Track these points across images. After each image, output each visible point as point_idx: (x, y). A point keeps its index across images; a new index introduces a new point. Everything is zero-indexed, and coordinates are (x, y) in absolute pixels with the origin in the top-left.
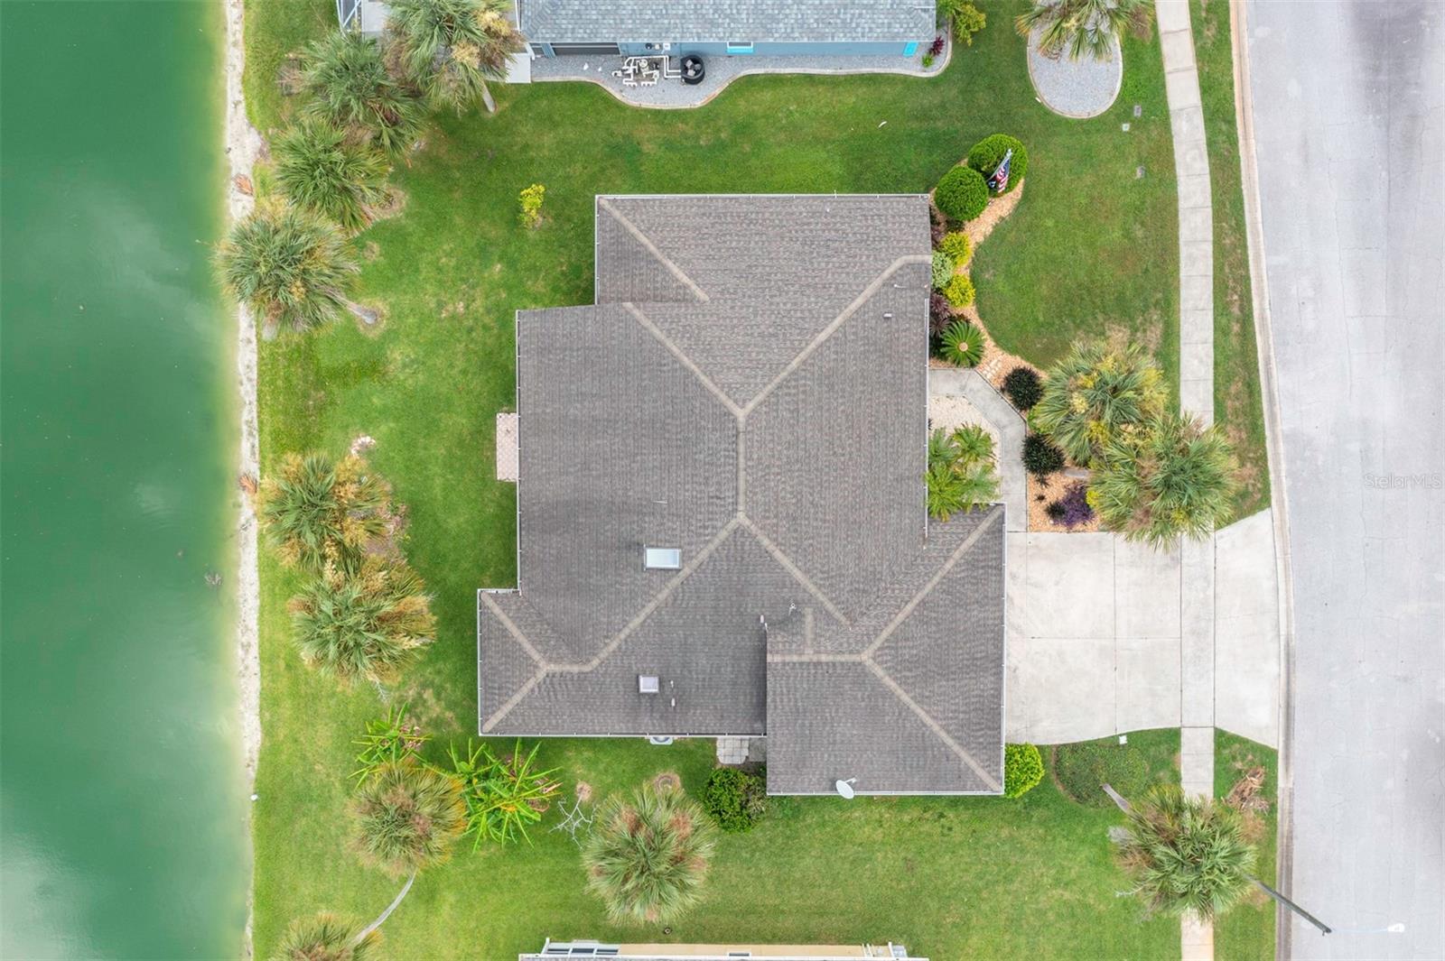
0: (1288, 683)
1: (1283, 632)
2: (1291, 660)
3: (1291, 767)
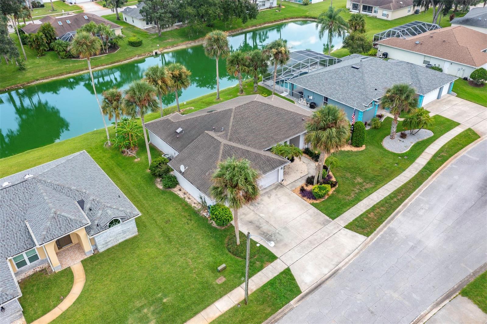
0: (327, 279)
1: (340, 266)
2: (335, 275)
3: (301, 301)
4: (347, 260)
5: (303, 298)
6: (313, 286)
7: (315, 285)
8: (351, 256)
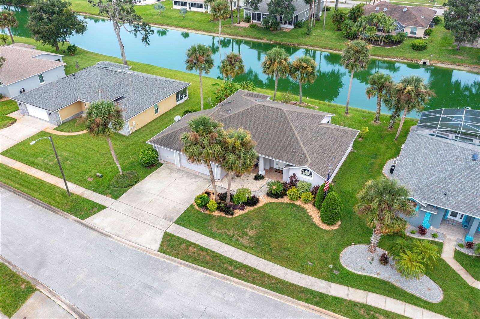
0: (99, 232)
1: (115, 237)
2: (104, 235)
3: (74, 222)
4: (123, 240)
5: (78, 222)
6: (90, 225)
7: (92, 226)
8: (130, 243)
